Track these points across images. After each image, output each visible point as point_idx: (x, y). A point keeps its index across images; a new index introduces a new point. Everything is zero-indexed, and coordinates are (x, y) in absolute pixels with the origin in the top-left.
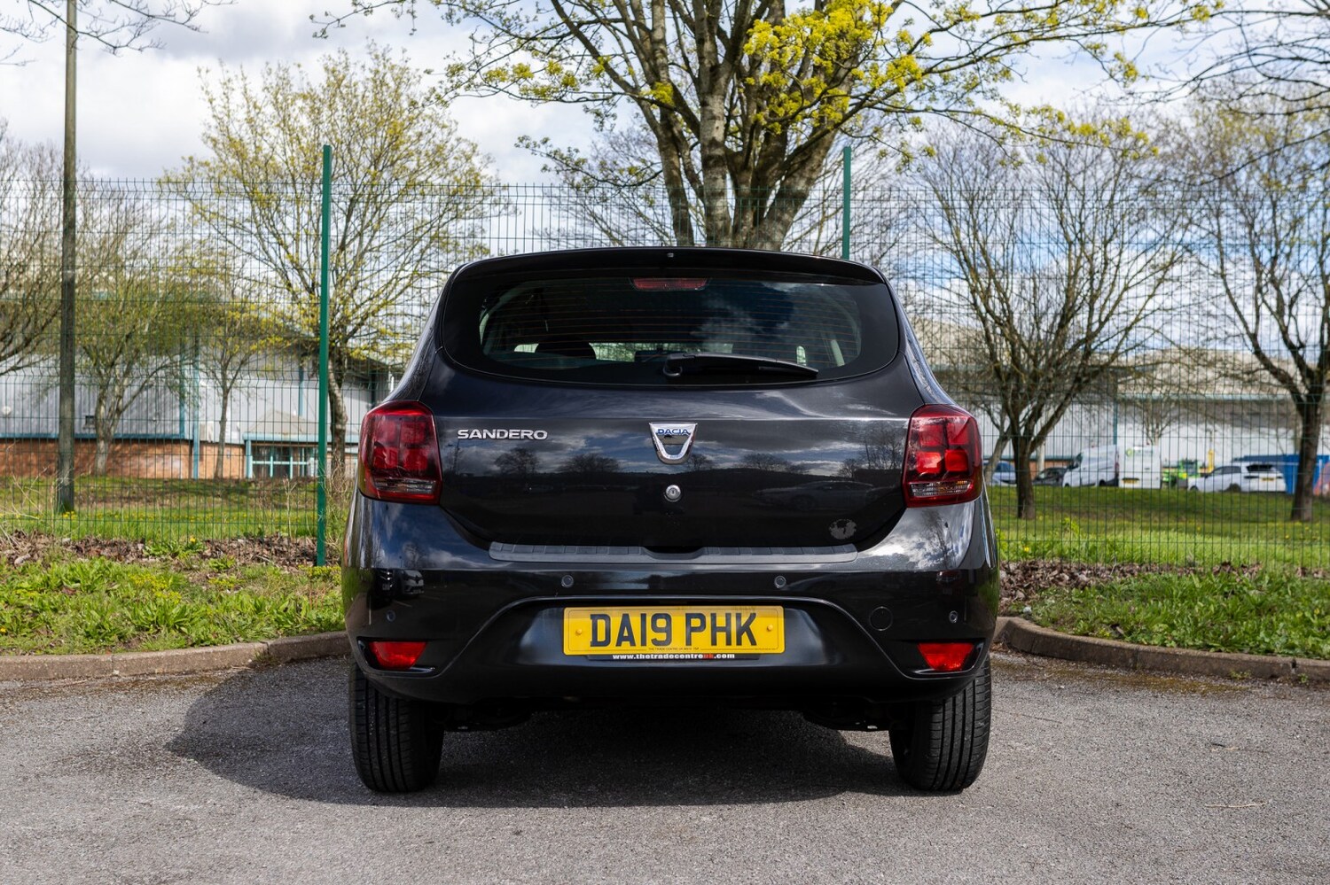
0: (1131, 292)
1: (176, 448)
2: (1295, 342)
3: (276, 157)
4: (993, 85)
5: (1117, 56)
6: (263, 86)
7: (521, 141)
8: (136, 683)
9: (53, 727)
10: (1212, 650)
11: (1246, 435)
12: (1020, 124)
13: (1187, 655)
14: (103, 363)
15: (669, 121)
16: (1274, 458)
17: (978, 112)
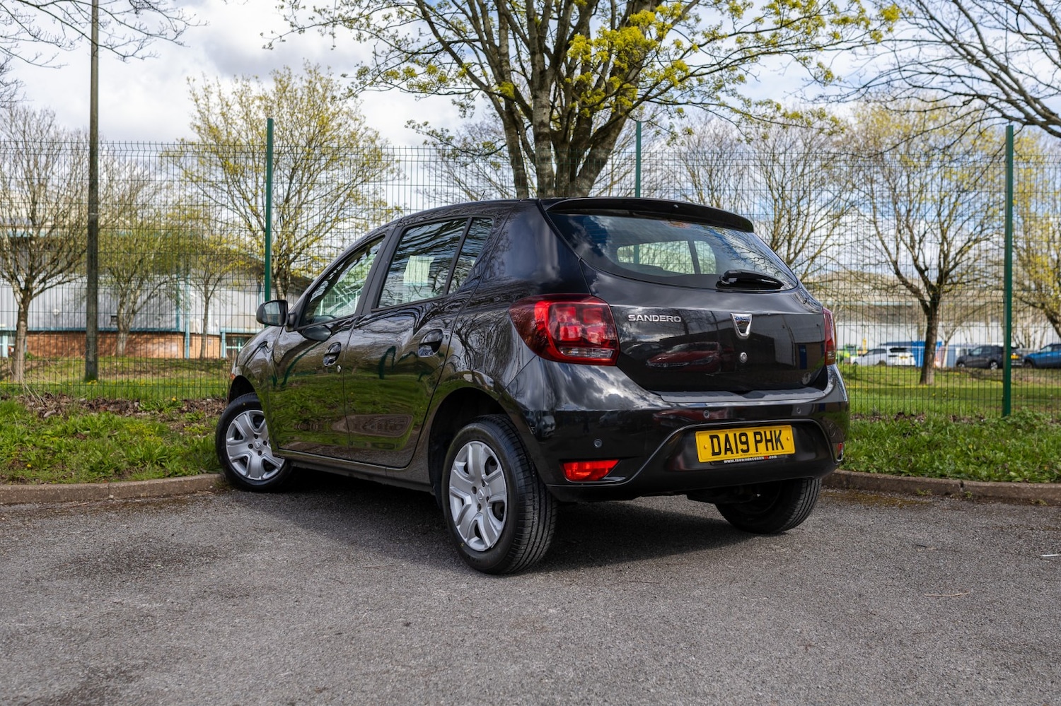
0: (817, 233)
1: (173, 338)
2: (923, 268)
3: (241, 139)
4: (732, 86)
5: (819, 65)
6: (232, 91)
7: (409, 124)
8: (125, 504)
9: (57, 540)
10: (903, 475)
11: (890, 329)
12: (751, 113)
13: (885, 479)
14: (122, 279)
15: (511, 109)
16: (905, 343)
17: (723, 105)
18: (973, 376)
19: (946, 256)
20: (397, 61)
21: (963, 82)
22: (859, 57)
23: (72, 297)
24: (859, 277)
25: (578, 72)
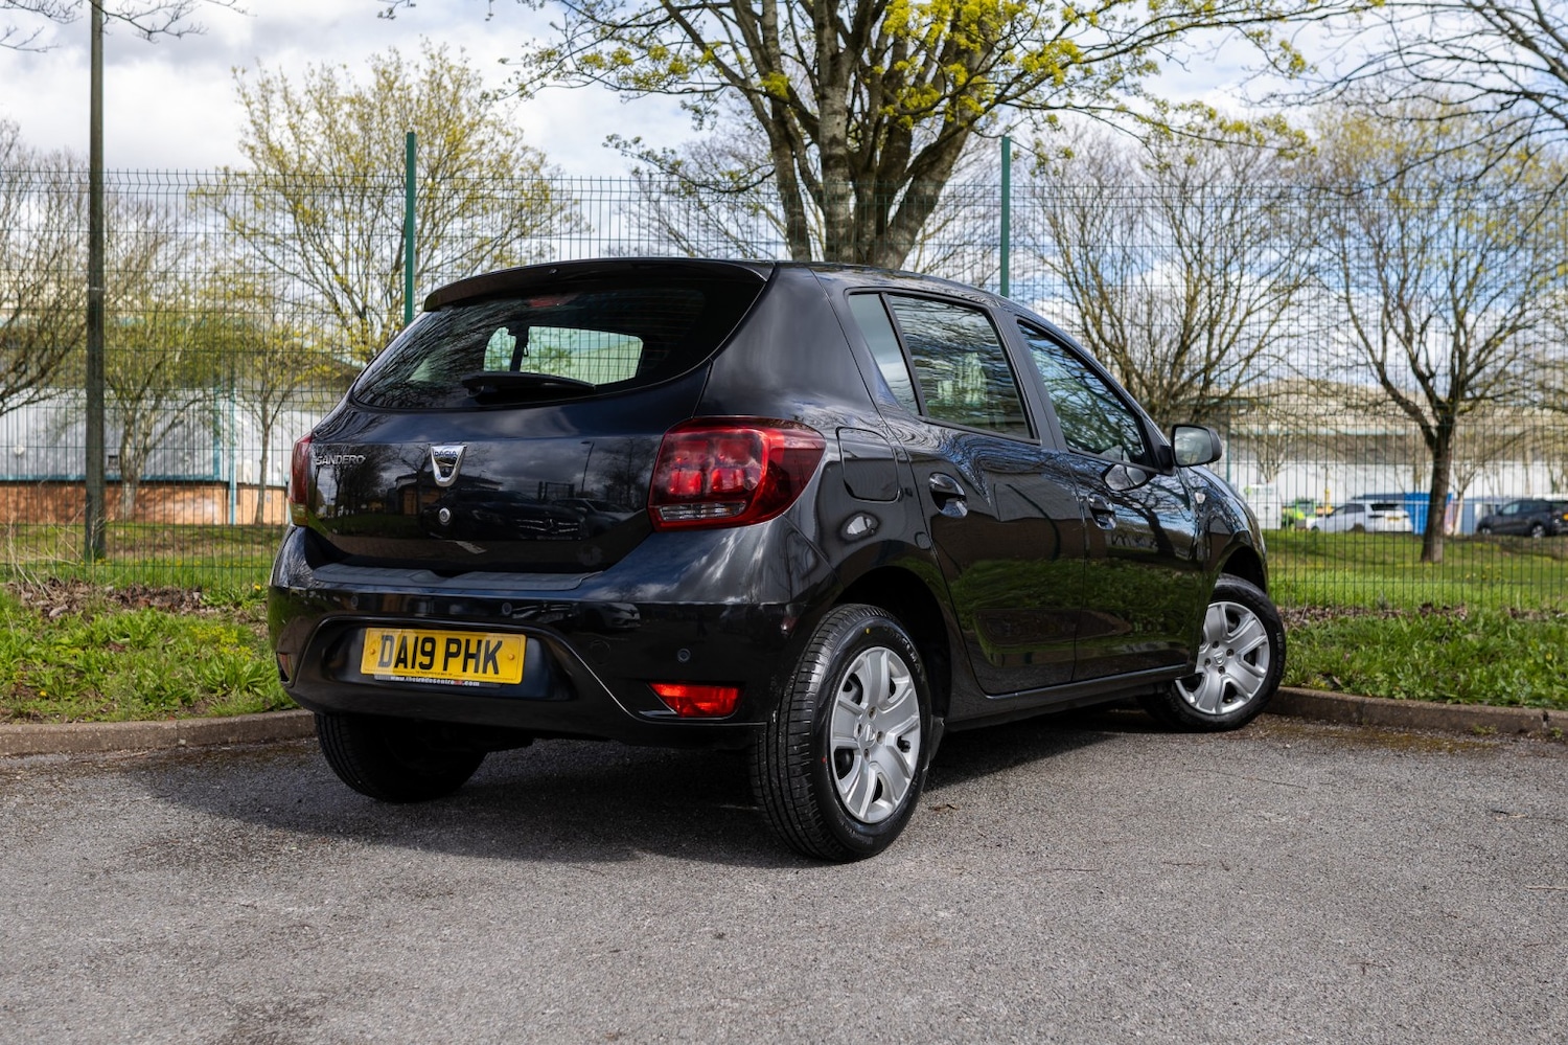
0: (1254, 318)
1: (208, 491)
2: (1424, 369)
3: (321, 167)
4: (1137, 79)
5: (1283, 45)
6: (305, 89)
7: (610, 140)
8: (208, 754)
9: (116, 809)
10: (1449, 701)
12: (1168, 123)
13: (1420, 709)
14: (128, 397)
15: (783, 117)
16: (1394, 496)
17: (1122, 109)
18: (1505, 548)
19: (1463, 356)
20: (590, 38)
21: (1501, 72)
22: (1334, 31)
23: (42, 426)
24: (1322, 389)
25: (888, 57)
